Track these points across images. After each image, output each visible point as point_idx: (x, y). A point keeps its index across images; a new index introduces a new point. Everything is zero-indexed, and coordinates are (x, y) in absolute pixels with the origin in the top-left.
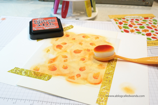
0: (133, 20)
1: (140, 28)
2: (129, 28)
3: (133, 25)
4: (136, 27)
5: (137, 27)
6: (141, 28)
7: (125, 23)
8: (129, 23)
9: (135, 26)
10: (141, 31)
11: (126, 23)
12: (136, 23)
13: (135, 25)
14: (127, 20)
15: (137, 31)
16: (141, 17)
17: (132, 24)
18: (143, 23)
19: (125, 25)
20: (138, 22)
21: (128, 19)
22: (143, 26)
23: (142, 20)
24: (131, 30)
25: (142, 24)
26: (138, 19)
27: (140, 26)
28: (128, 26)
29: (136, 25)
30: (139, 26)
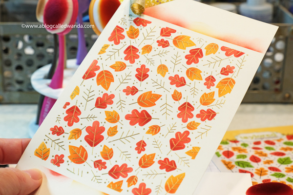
0: (258, 143)
1: (279, 164)
2: (251, 166)
3: (261, 158)
4: (268, 162)
5: (272, 162)
6: (282, 162)
7: (239, 154)
8: (251, 152)
9: (267, 159)
10: (283, 172)
11: (243, 153)
12: (268, 152)
13: (265, 155)
14: (245, 145)
15: (273, 172)
16: (279, 135)
17: (257, 156)
18: (286, 149)
19: (239, 157)
20: (272, 149)
21: (246, 143)
22: (288, 159)
23: (282, 142)
24: (257, 170)
25: (283, 151)
26: (271, 140)
27: (280, 159)
28: (250, 161)
29: (269, 156)
30: (278, 157)
